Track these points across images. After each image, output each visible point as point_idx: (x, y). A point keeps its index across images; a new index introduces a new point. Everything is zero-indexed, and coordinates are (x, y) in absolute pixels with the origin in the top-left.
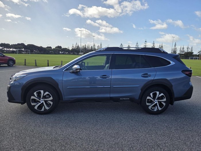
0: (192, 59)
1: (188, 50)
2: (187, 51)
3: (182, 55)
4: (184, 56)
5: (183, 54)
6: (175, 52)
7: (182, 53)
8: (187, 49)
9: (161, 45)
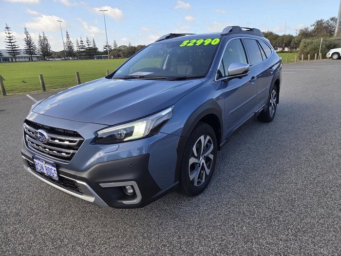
0: (98, 58)
1: (89, 45)
2: (87, 46)
3: (83, 54)
4: (86, 55)
5: (83, 52)
6: (70, 48)
7: (82, 50)
8: (87, 43)
9: (42, 36)
